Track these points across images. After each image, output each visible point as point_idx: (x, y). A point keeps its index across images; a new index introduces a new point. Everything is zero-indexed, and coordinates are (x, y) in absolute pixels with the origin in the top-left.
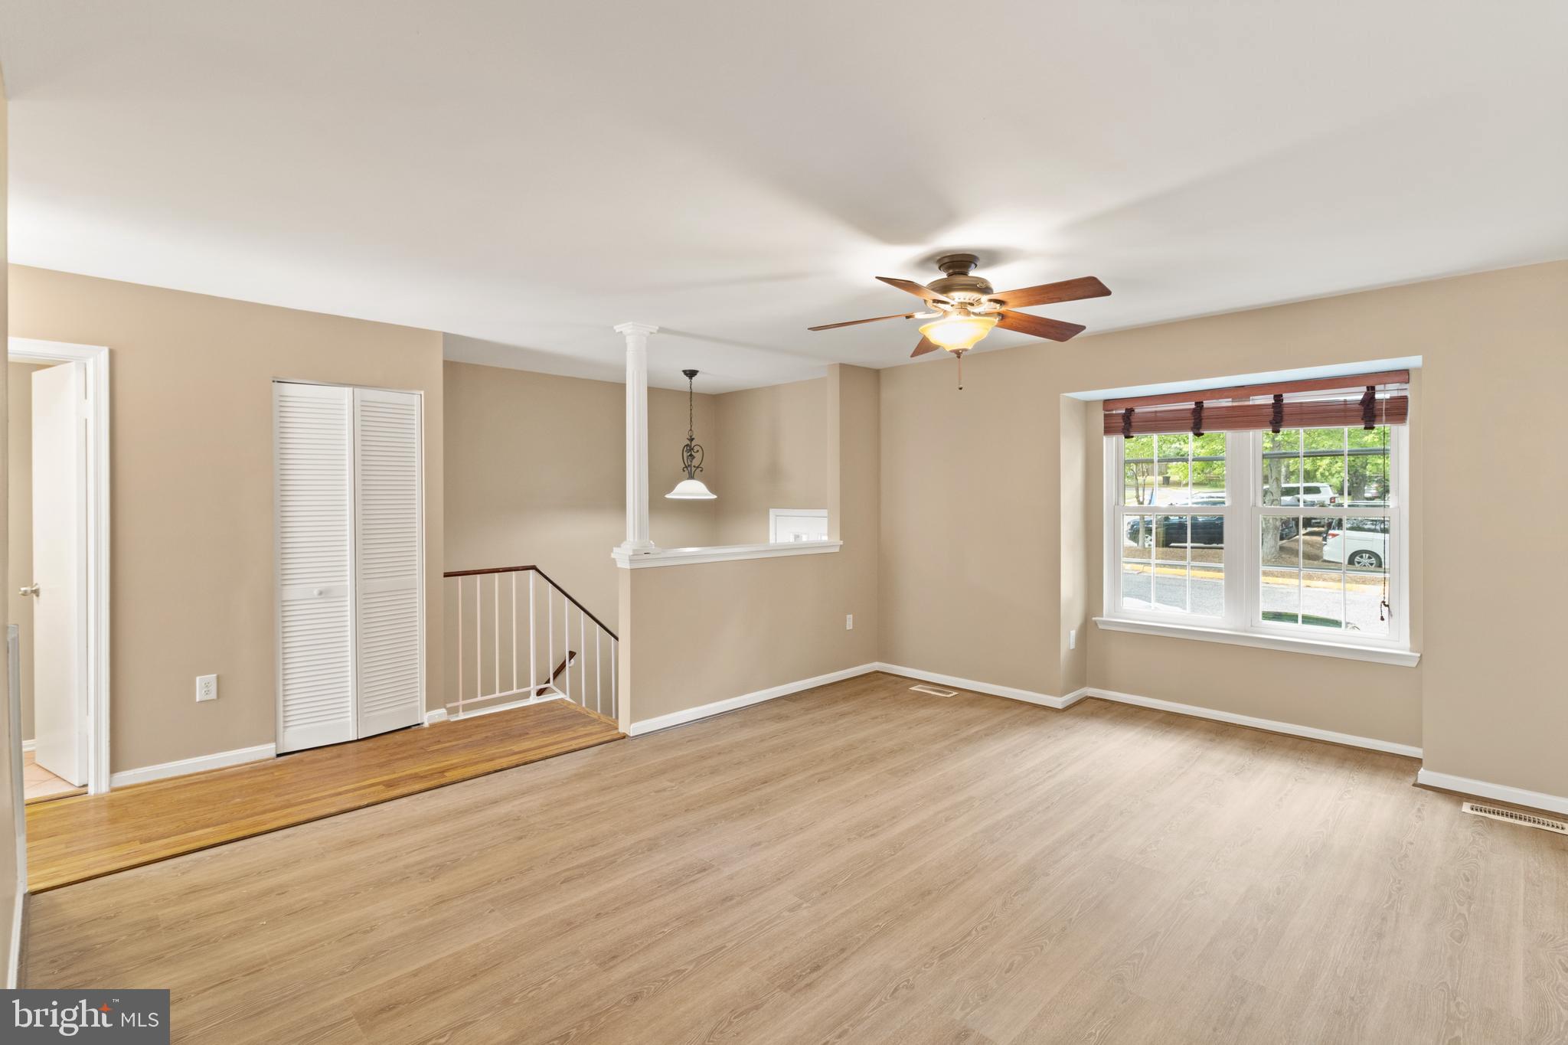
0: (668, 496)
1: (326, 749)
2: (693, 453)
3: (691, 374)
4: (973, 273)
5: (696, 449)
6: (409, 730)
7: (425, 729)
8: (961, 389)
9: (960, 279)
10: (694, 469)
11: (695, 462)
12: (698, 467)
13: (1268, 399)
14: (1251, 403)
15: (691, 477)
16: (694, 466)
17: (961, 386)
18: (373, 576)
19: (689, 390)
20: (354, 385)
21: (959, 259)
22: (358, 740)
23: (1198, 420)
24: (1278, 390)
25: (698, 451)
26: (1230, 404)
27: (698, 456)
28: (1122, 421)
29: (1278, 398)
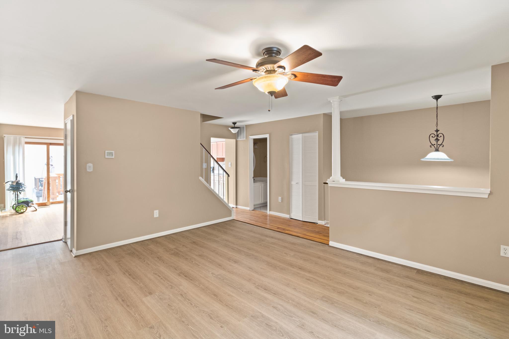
0: (422, 160)
1: (299, 221)
2: (438, 138)
3: (437, 97)
5: (439, 136)
6: (314, 224)
7: (317, 225)
10: (438, 146)
11: (440, 142)
12: (441, 145)
15: (437, 150)
16: (439, 145)
18: (306, 181)
19: (436, 106)
20: (302, 133)
22: (302, 221)
25: (441, 136)
27: (441, 139)
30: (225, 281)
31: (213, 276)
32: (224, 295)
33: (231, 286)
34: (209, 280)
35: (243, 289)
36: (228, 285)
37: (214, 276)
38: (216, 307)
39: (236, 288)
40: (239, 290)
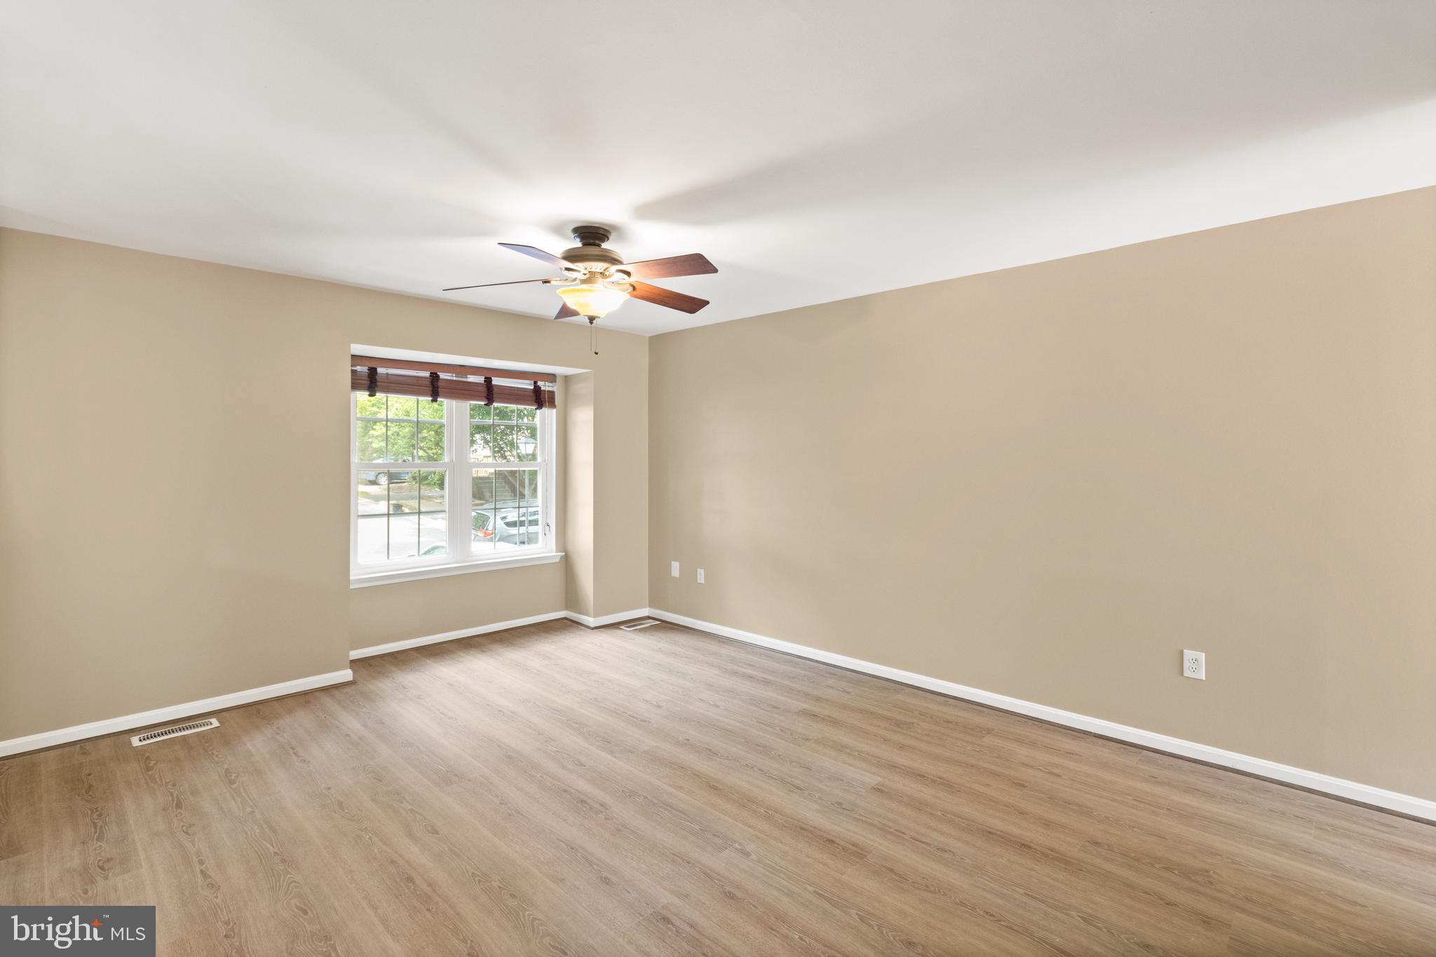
4: (605, 245)
8: (596, 354)
9: (592, 250)
13: (480, 379)
14: (469, 380)
17: (597, 351)
21: (590, 231)
23: (434, 386)
24: (489, 374)
26: (449, 378)
28: (367, 379)
29: (488, 380)
30: (697, 827)
31: (740, 844)
32: (692, 789)
33: (677, 810)
34: (746, 828)
35: (643, 803)
36: (685, 814)
37: (736, 842)
38: (703, 766)
39: (663, 805)
40: (655, 801)
